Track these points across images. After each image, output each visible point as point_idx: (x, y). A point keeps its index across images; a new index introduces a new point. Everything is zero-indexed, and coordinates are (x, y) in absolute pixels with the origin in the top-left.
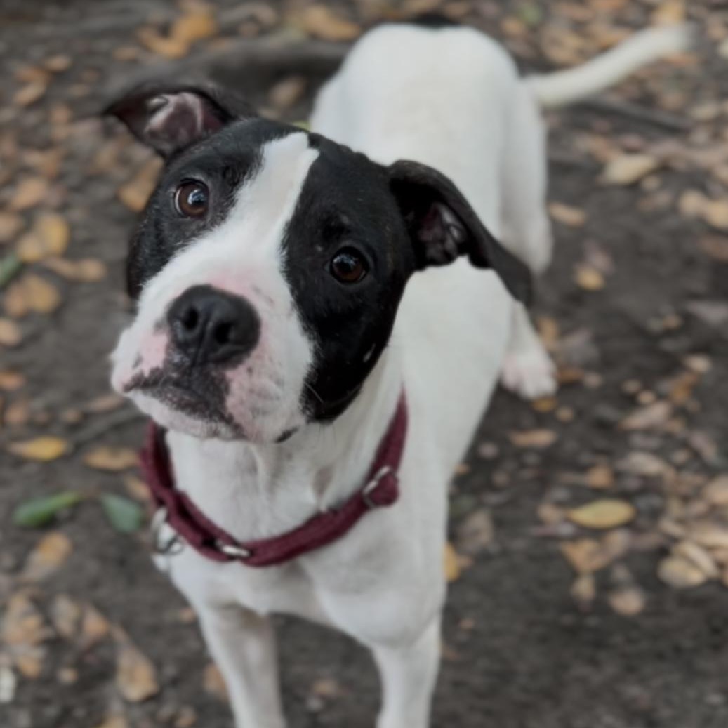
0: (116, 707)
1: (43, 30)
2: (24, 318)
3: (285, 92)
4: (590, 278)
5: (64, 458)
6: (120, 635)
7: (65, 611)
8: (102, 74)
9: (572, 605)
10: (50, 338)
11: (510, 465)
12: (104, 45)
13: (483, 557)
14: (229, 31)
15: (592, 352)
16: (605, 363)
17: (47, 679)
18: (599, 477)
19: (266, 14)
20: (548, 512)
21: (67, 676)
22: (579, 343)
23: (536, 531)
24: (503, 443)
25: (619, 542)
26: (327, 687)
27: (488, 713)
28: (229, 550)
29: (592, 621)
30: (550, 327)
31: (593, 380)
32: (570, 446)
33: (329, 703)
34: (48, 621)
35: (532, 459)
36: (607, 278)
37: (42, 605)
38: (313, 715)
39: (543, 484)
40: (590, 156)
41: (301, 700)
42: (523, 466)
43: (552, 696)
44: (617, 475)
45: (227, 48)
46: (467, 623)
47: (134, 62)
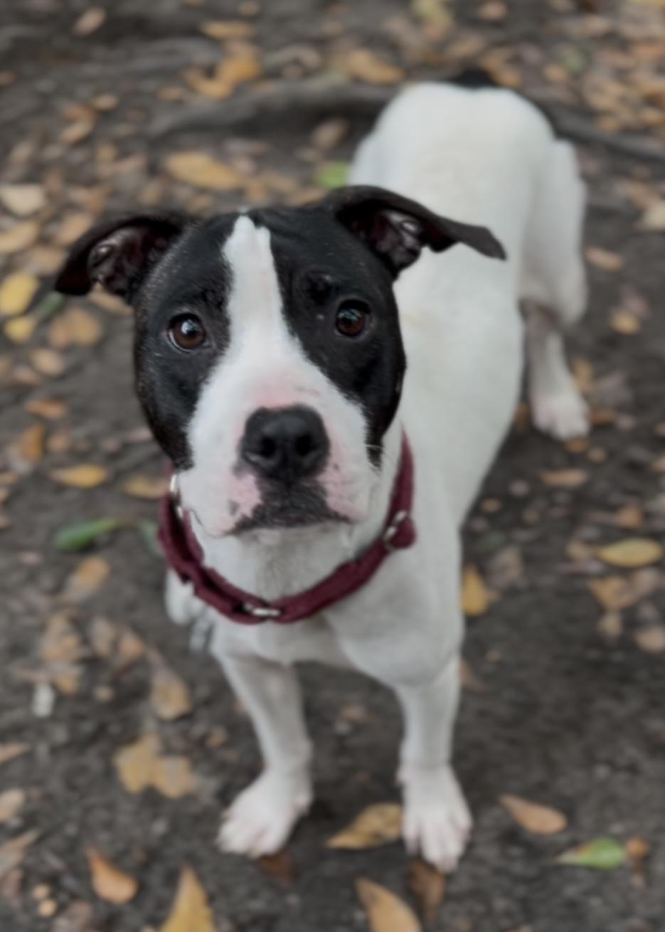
0: (150, 725)
1: (90, 70)
2: (67, 349)
3: (328, 134)
4: (625, 322)
5: (104, 486)
6: (155, 657)
7: (102, 632)
8: (148, 114)
9: (598, 641)
10: (93, 369)
11: (540, 503)
12: (149, 85)
13: (511, 592)
14: (273, 74)
15: (625, 395)
16: (638, 406)
17: (84, 696)
18: (629, 517)
19: (310, 56)
20: (577, 550)
21: (103, 693)
22: (613, 385)
23: (564, 568)
24: (535, 482)
25: (647, 580)
26: (355, 712)
27: (513, 742)
28: (260, 612)
29: (618, 657)
30: (584, 369)
31: (626, 422)
32: (601, 486)
33: (357, 728)
34: (86, 641)
35: (562, 498)
36: (644, 323)
37: (80, 624)
38: (341, 739)
39: (573, 522)
40: (630, 202)
41: (328, 723)
42: (553, 504)
43: (576, 727)
44: (647, 516)
45: (271, 91)
46: (494, 655)
47: (178, 103)
